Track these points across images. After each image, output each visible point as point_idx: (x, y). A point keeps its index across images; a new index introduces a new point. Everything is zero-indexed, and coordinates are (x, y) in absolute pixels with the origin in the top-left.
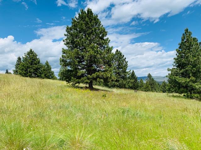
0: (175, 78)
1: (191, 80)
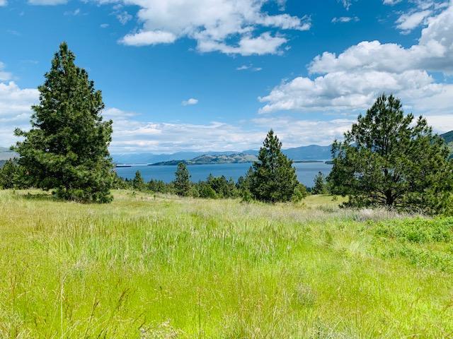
0: (33, 152)
1: (69, 160)
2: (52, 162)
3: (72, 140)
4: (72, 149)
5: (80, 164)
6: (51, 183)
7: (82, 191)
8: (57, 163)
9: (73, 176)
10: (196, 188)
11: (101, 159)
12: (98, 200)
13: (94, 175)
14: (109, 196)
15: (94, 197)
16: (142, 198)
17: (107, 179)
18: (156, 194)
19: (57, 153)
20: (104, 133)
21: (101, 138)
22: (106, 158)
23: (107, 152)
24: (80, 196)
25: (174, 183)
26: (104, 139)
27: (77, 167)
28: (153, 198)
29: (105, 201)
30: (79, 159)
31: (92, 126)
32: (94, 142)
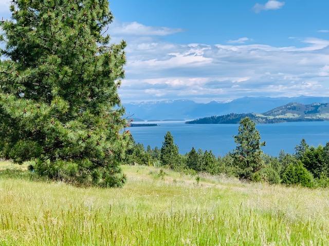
2: (28, 114)
3: (61, 77)
4: (60, 94)
5: (73, 118)
6: (27, 150)
7: (75, 165)
8: (37, 117)
9: (61, 139)
10: (275, 166)
11: (107, 109)
12: (101, 180)
13: (95, 138)
14: (119, 176)
15: (95, 177)
16: (175, 181)
17: (115, 146)
18: (200, 175)
19: (36, 99)
20: (111, 65)
21: (106, 74)
22: (114, 109)
23: (116, 98)
24: (72, 174)
25: (233, 156)
26: (112, 75)
27: (68, 125)
28: (195, 181)
29: (112, 183)
30: (71, 109)
31: (93, 52)
32: (94, 81)
